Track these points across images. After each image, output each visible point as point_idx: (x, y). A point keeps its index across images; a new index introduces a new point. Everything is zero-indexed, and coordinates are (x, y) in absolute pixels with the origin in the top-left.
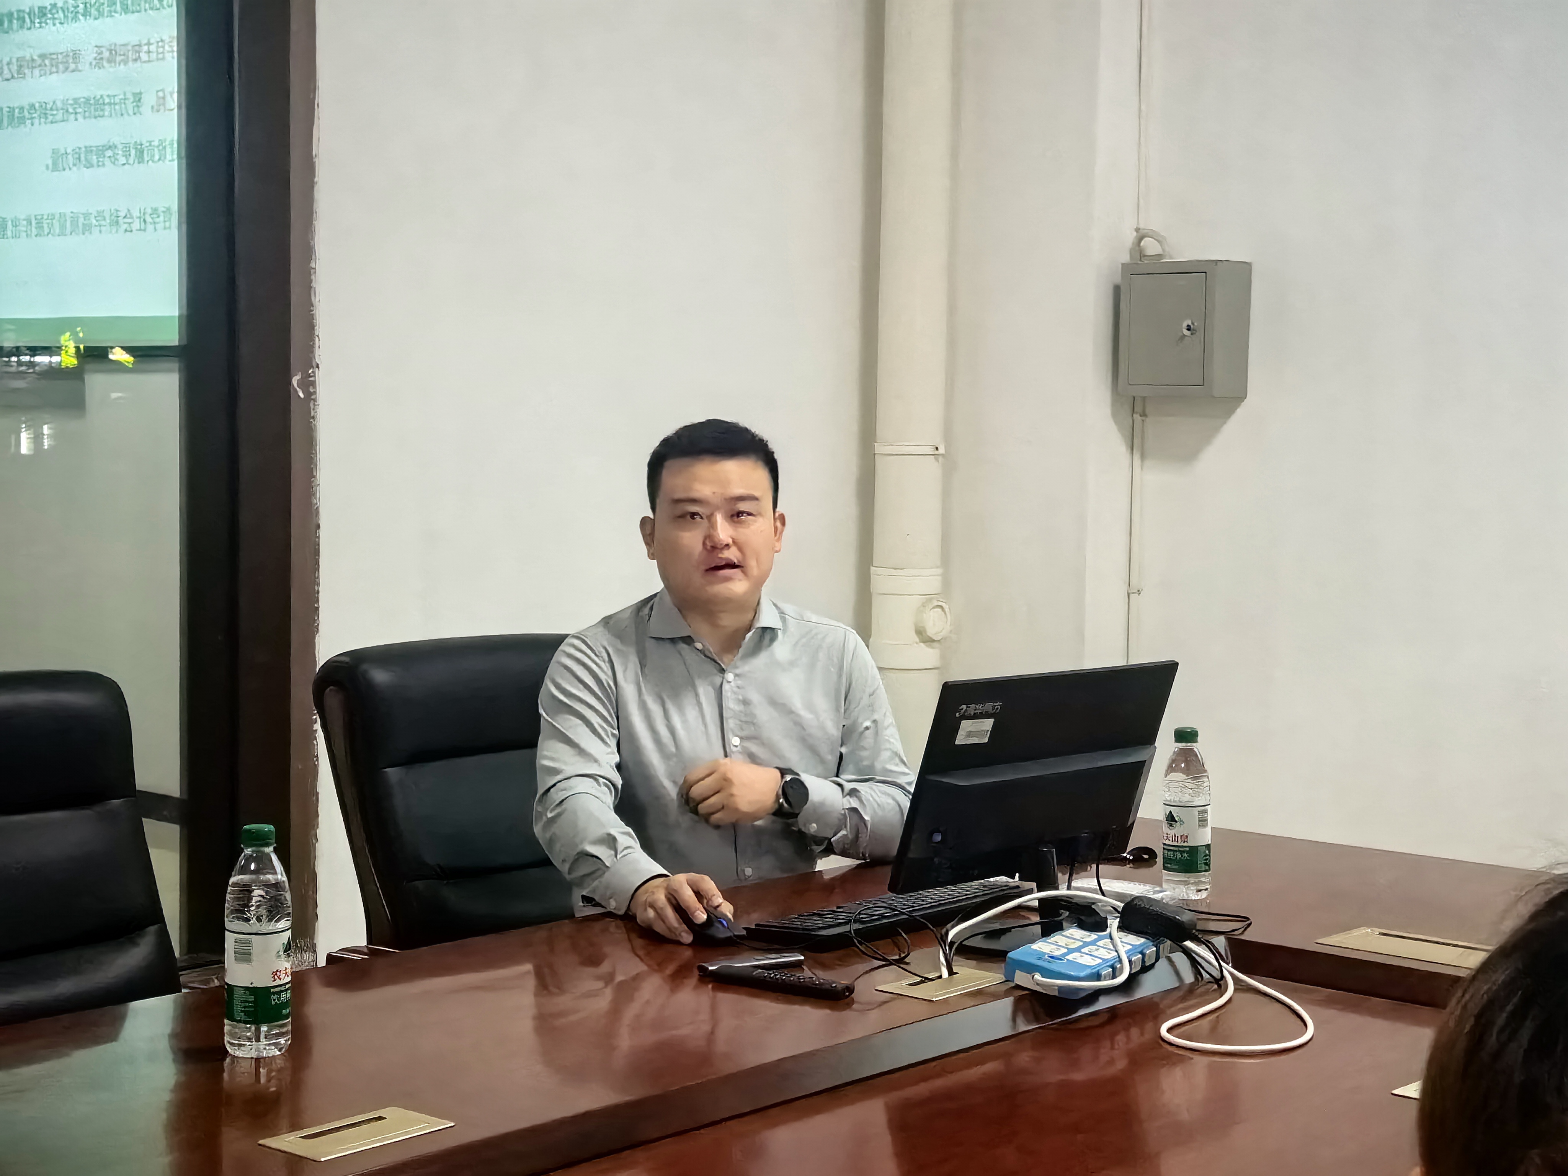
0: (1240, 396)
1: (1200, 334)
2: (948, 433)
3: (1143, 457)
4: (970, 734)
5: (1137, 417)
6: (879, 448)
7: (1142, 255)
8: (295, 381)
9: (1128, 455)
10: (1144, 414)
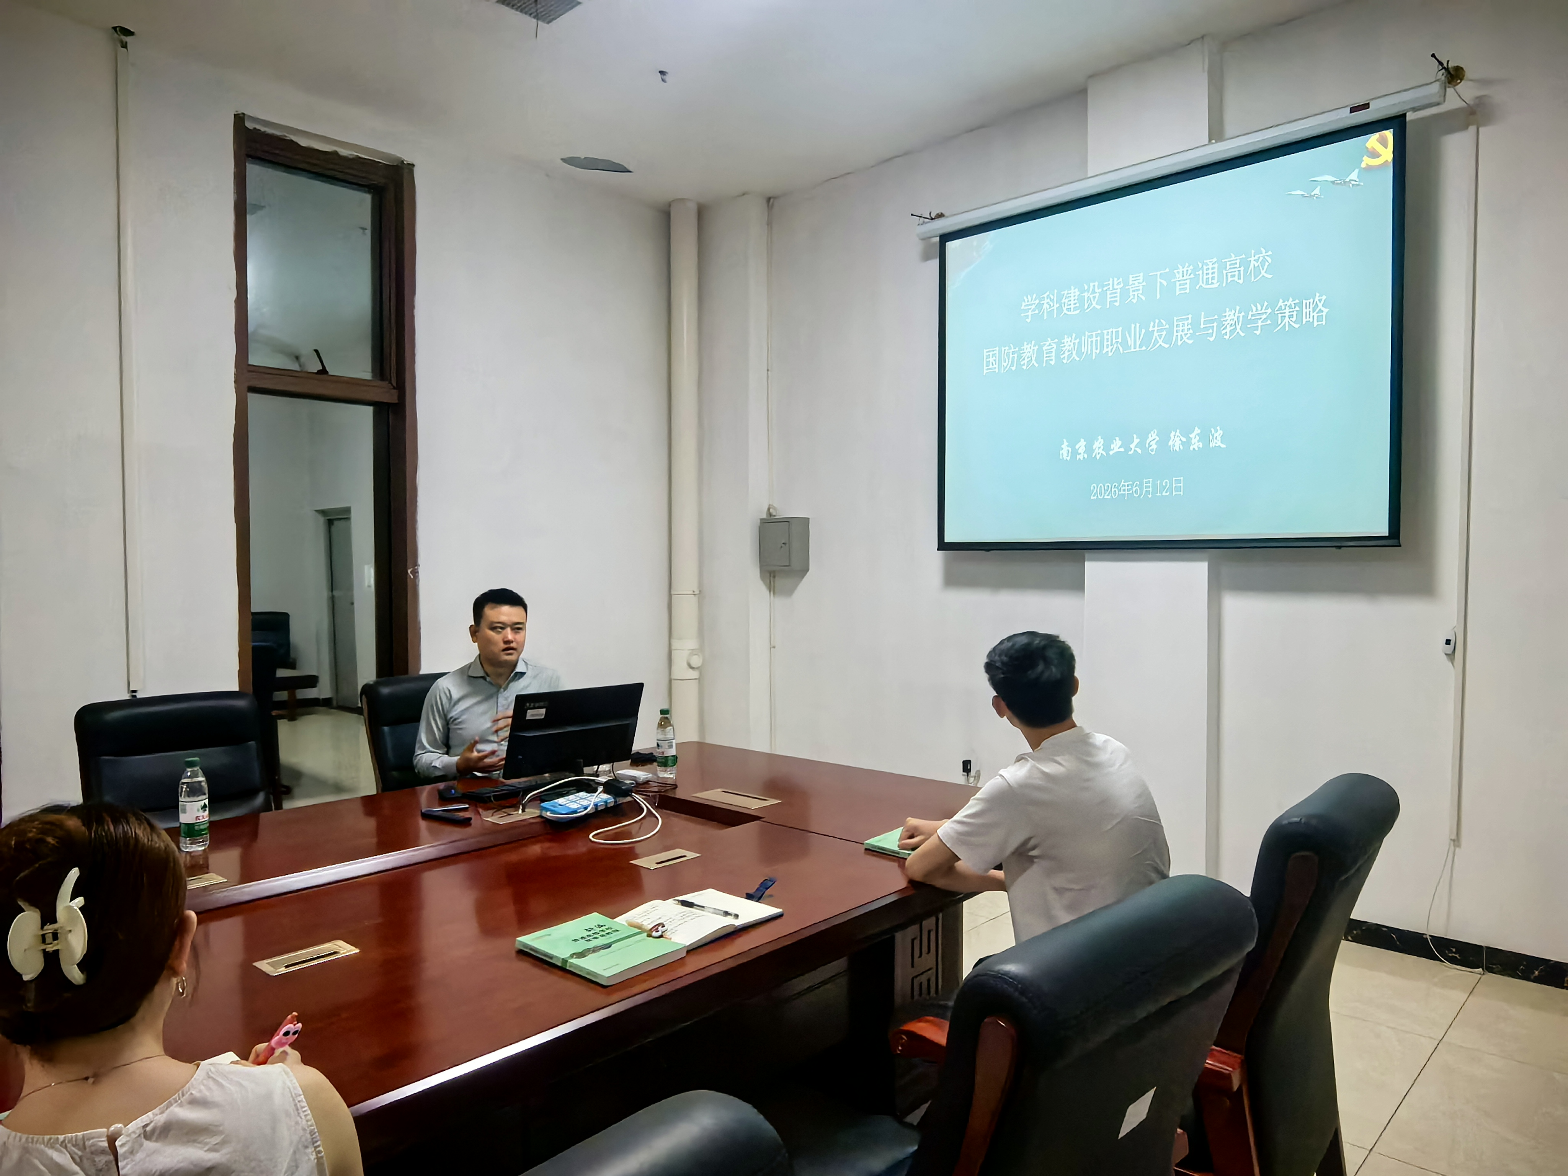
0: (805, 570)
1: (787, 545)
2: (701, 584)
3: (774, 594)
4: (533, 715)
5: (772, 578)
6: (673, 593)
7: (771, 515)
8: (409, 571)
9: (768, 592)
10: (774, 577)
